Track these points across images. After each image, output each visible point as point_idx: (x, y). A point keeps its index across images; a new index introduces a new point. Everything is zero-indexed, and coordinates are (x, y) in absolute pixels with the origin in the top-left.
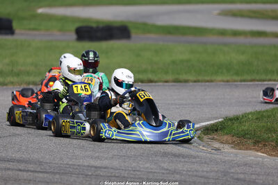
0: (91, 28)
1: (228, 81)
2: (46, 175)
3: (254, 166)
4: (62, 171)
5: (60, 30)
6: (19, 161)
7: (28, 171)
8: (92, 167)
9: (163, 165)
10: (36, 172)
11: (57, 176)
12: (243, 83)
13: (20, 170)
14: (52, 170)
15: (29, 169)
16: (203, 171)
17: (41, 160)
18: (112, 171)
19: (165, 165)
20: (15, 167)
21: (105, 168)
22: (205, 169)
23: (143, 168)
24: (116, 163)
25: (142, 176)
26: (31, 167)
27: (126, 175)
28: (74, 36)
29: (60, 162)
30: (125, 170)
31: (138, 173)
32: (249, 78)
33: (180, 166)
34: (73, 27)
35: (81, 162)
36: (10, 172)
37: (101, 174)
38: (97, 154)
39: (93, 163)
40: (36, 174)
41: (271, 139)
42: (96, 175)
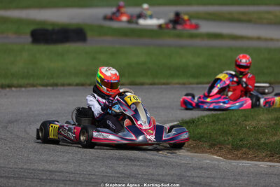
0: (47, 31)
1: (184, 84)
3: (210, 169)
4: (17, 176)
8: (47, 171)
9: (118, 169)
11: (12, 181)
12: (200, 86)
14: (7, 175)
16: (158, 175)
18: (67, 175)
19: (121, 169)
21: (60, 172)
22: (161, 173)
23: (98, 172)
24: (71, 167)
25: (96, 180)
27: (81, 179)
28: (30, 39)
29: (14, 166)
30: (81, 174)
31: (94, 177)
33: (135, 170)
34: (29, 30)
35: (36, 166)
37: (56, 178)
38: (52, 158)
39: (48, 167)
41: (227, 142)
42: (51, 179)
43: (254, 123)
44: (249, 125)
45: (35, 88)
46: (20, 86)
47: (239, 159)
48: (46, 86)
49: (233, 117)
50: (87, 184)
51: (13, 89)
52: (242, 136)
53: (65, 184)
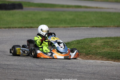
0: (6, 4)
1: (65, 27)
3: (76, 64)
8: (6, 65)
9: (36, 63)
12: (71, 28)
16: (54, 66)
18: (15, 66)
19: (38, 64)
21: (12, 65)
22: (55, 65)
23: (28, 65)
24: (16, 63)
25: (27, 68)
27: (21, 68)
30: (20, 66)
31: (26, 67)
32: (74, 26)
33: (44, 64)
35: (1, 63)
37: (10, 68)
38: (8, 59)
39: (6, 63)
41: (83, 52)
42: (8, 68)
43: (95, 44)
44: (92, 45)
45: (1, 29)
47: (88, 59)
48: (6, 28)
49: (86, 41)
50: (23, 70)
52: (90, 49)
53: (14, 70)
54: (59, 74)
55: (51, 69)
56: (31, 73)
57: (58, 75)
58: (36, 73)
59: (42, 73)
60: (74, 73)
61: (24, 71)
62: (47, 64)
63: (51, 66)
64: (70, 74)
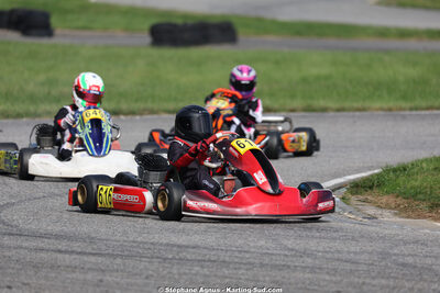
1: (390, 110)
2: (100, 259)
3: (430, 244)
4: (126, 253)
5: (126, 30)
6: (58, 237)
7: (73, 252)
8: (173, 246)
9: (285, 242)
10: (85, 253)
11: (119, 261)
12: (414, 112)
13: (60, 251)
14: (110, 251)
15: (74, 249)
16: (349, 252)
17: (93, 235)
18: (205, 251)
19: (290, 243)
20: (52, 247)
21: (194, 247)
22: (353, 249)
23: (254, 247)
24: (211, 240)
25: (251, 260)
26: (76, 246)
27: (227, 259)
28: (148, 39)
29: (122, 238)
30: (227, 251)
31: (247, 256)
32: (424, 104)
33: (312, 245)
34: (146, 25)
35: (156, 238)
36: (43, 255)
37: (189, 257)
39: (174, 239)
40: (85, 258)
42: (180, 259)
45: (155, 116)
46: (132, 113)
50: (237, 266)
51: (122, 117)
53: (202, 267)
54: (367, 281)
55: (337, 263)
56: (264, 276)
57: (364, 283)
58: (284, 277)
59: (307, 276)
60: (421, 280)
61: (240, 268)
62: (324, 245)
63: (339, 252)
64: (408, 280)
